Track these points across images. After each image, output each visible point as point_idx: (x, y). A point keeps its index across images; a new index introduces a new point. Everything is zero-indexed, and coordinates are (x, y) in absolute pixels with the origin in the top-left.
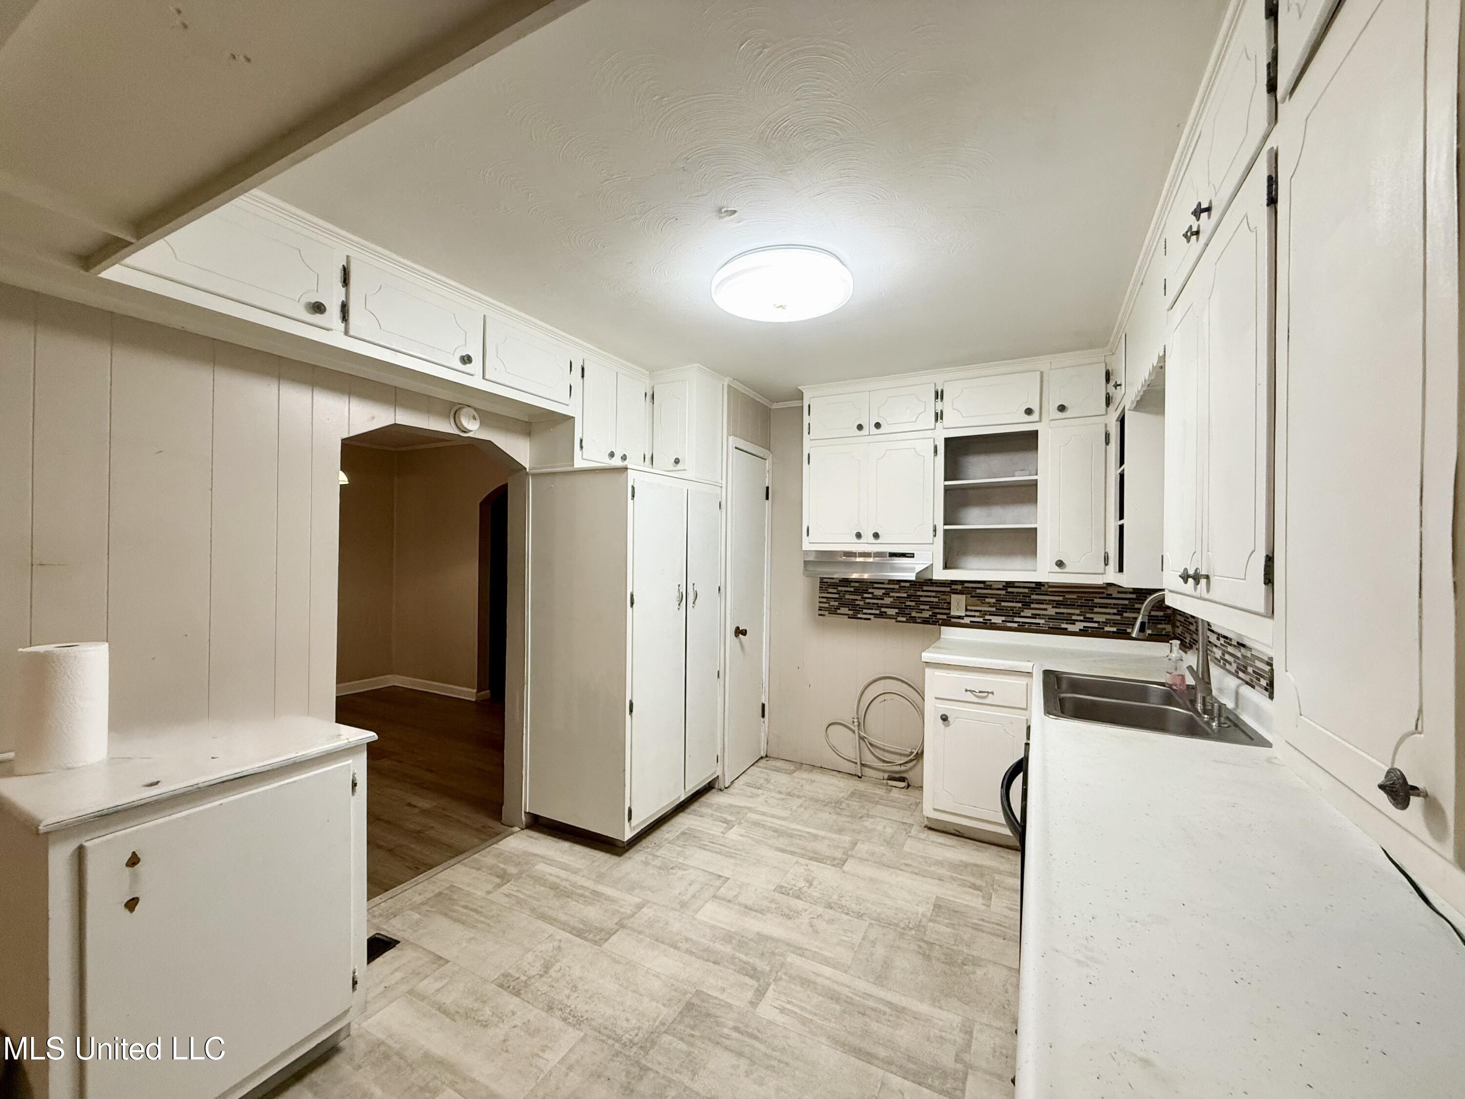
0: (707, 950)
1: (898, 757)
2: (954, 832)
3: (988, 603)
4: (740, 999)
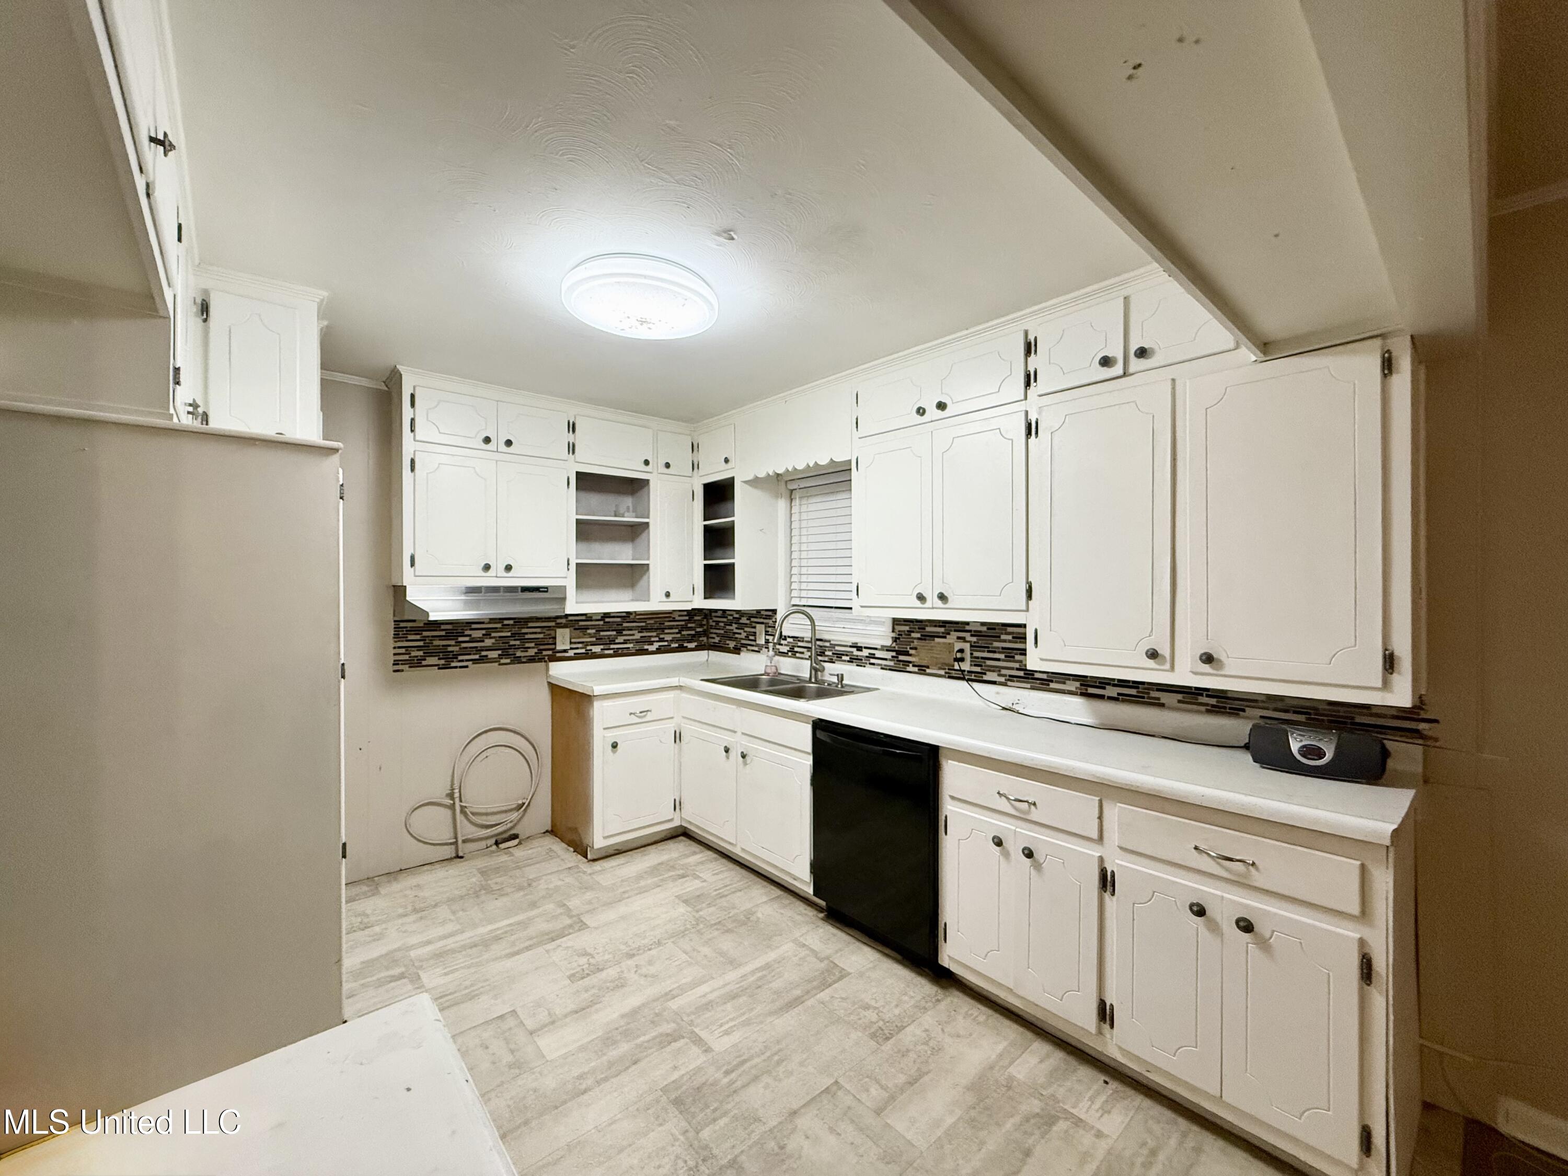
3: (589, 634)
4: (694, 1058)
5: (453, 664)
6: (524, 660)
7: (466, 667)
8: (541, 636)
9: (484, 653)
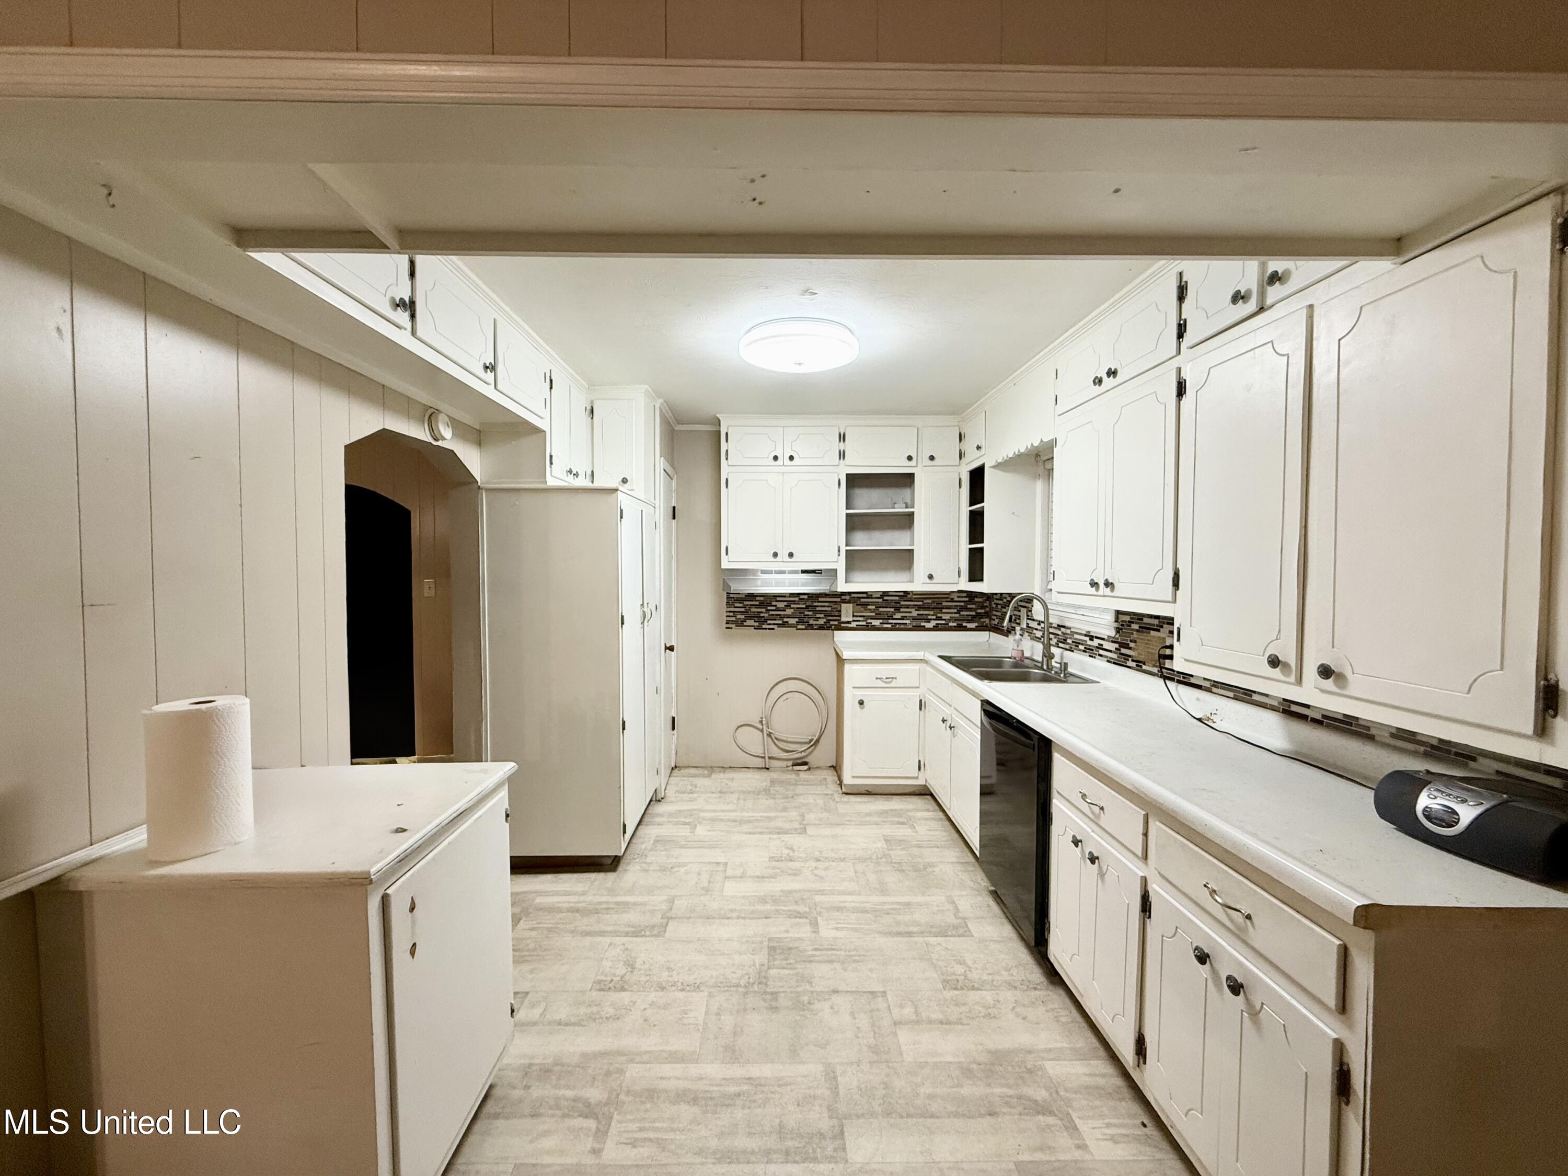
0: (753, 912)
1: (799, 746)
2: (864, 792)
3: (870, 609)
4: (803, 932)
5: (764, 626)
6: (815, 627)
7: (773, 629)
8: (830, 609)
9: (785, 620)
